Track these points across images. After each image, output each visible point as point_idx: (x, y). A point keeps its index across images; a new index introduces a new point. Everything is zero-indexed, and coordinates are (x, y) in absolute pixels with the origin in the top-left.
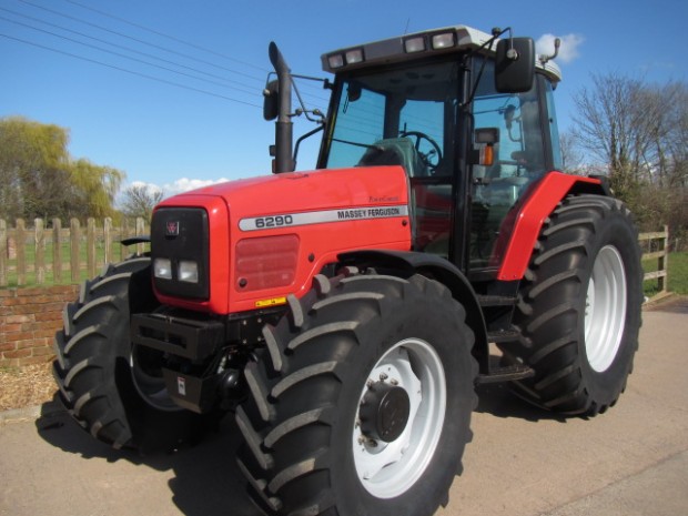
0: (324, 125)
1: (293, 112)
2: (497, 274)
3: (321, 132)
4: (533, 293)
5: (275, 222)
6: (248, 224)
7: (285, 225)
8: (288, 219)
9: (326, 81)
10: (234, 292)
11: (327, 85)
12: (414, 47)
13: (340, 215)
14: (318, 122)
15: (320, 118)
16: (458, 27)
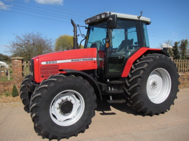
0: (85, 38)
1: (77, 35)
2: (121, 75)
3: (85, 40)
4: (130, 80)
5: (51, 63)
6: (44, 63)
7: (54, 63)
8: (56, 62)
9: (86, 27)
10: (40, 78)
11: (86, 28)
12: (98, 18)
13: (72, 61)
14: (84, 37)
15: (84, 36)
16: (105, 12)
